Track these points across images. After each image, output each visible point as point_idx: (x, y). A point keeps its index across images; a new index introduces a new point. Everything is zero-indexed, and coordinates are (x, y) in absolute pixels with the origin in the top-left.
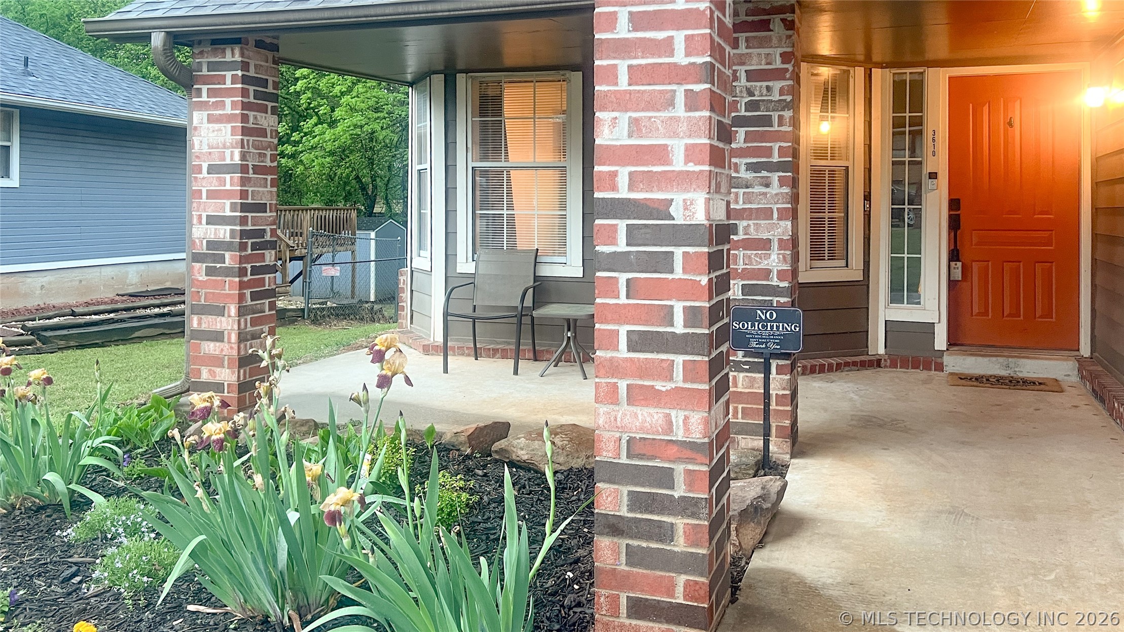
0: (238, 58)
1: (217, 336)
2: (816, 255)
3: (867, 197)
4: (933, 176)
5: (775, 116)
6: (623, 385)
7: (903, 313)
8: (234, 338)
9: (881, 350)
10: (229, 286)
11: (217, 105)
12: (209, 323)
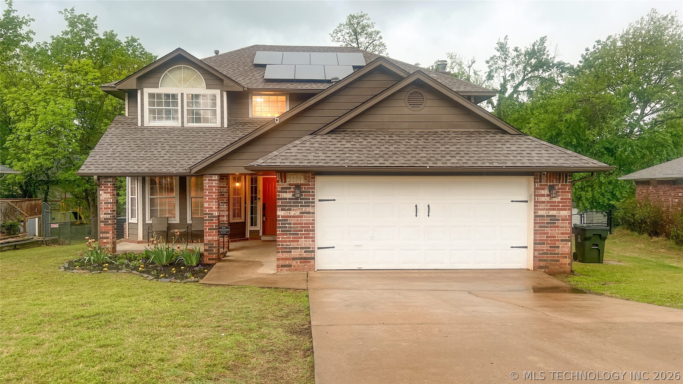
0: (111, 180)
1: (107, 238)
2: (234, 216)
3: (245, 204)
4: (259, 199)
5: (225, 194)
6: (207, 234)
7: (253, 228)
8: (111, 238)
9: (249, 237)
10: (110, 227)
11: (106, 190)
12: (105, 235)
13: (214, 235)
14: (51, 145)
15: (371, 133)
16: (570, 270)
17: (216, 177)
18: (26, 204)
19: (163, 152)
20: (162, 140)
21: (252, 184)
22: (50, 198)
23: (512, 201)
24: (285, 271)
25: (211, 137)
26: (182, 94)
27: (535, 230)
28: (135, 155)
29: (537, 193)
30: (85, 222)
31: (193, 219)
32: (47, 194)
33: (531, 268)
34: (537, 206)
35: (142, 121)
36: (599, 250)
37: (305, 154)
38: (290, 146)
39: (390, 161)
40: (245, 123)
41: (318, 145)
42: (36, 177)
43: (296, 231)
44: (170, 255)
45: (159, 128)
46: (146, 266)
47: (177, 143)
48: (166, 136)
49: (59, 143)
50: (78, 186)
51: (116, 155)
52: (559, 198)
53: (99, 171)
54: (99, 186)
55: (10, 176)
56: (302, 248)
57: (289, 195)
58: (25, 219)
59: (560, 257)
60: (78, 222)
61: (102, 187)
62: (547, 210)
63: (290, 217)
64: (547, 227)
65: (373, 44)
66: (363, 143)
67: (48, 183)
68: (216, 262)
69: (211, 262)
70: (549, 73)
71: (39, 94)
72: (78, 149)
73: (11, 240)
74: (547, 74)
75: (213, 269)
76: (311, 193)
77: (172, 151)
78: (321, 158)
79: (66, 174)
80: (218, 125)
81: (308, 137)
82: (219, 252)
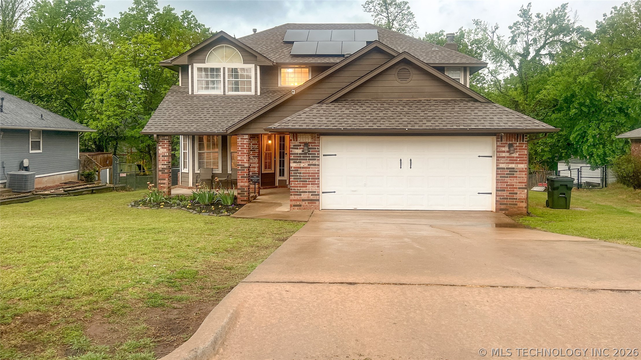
0: (168, 138)
1: (164, 184)
2: (266, 168)
3: (275, 158)
4: (286, 154)
5: (256, 150)
6: (240, 181)
7: (282, 178)
8: (167, 184)
9: (278, 185)
10: (166, 175)
11: (163, 146)
12: (162, 181)
13: (246, 182)
14: (120, 107)
15: (367, 101)
16: (526, 212)
17: (246, 137)
18: (100, 157)
19: (208, 116)
20: (208, 106)
21: (280, 141)
22: (119, 152)
23: (479, 156)
24: (296, 210)
25: (247, 103)
26: (224, 68)
27: (497, 180)
28: (186, 118)
29: (498, 150)
30: (147, 174)
31: (233, 170)
32: (116, 149)
33: (494, 210)
34: (499, 160)
35: (193, 90)
36: (566, 198)
37: (312, 119)
38: (301, 112)
39: (377, 125)
40: (275, 92)
41: (322, 112)
42: (108, 134)
43: (305, 179)
44: (211, 197)
45: (206, 96)
46: (193, 205)
47: (219, 108)
48: (211, 102)
49: (127, 105)
50: (142, 142)
51: (171, 118)
52: (517, 154)
53: (158, 131)
54: (158, 143)
55: (86, 133)
56: (309, 192)
57: (299, 151)
58: (99, 169)
59: (518, 202)
60: (142, 173)
61: (160, 143)
62: (507, 163)
63: (301, 168)
64: (507, 177)
65: (402, 13)
66: (359, 110)
67: (117, 139)
68: (246, 203)
69: (243, 203)
70: (570, 37)
71: (111, 64)
72: (142, 110)
73: (88, 186)
74: (568, 38)
75: (243, 208)
76: (317, 150)
77: (215, 114)
78: (323, 122)
79: (132, 131)
80: (253, 93)
81: (316, 105)
82: (249, 195)
